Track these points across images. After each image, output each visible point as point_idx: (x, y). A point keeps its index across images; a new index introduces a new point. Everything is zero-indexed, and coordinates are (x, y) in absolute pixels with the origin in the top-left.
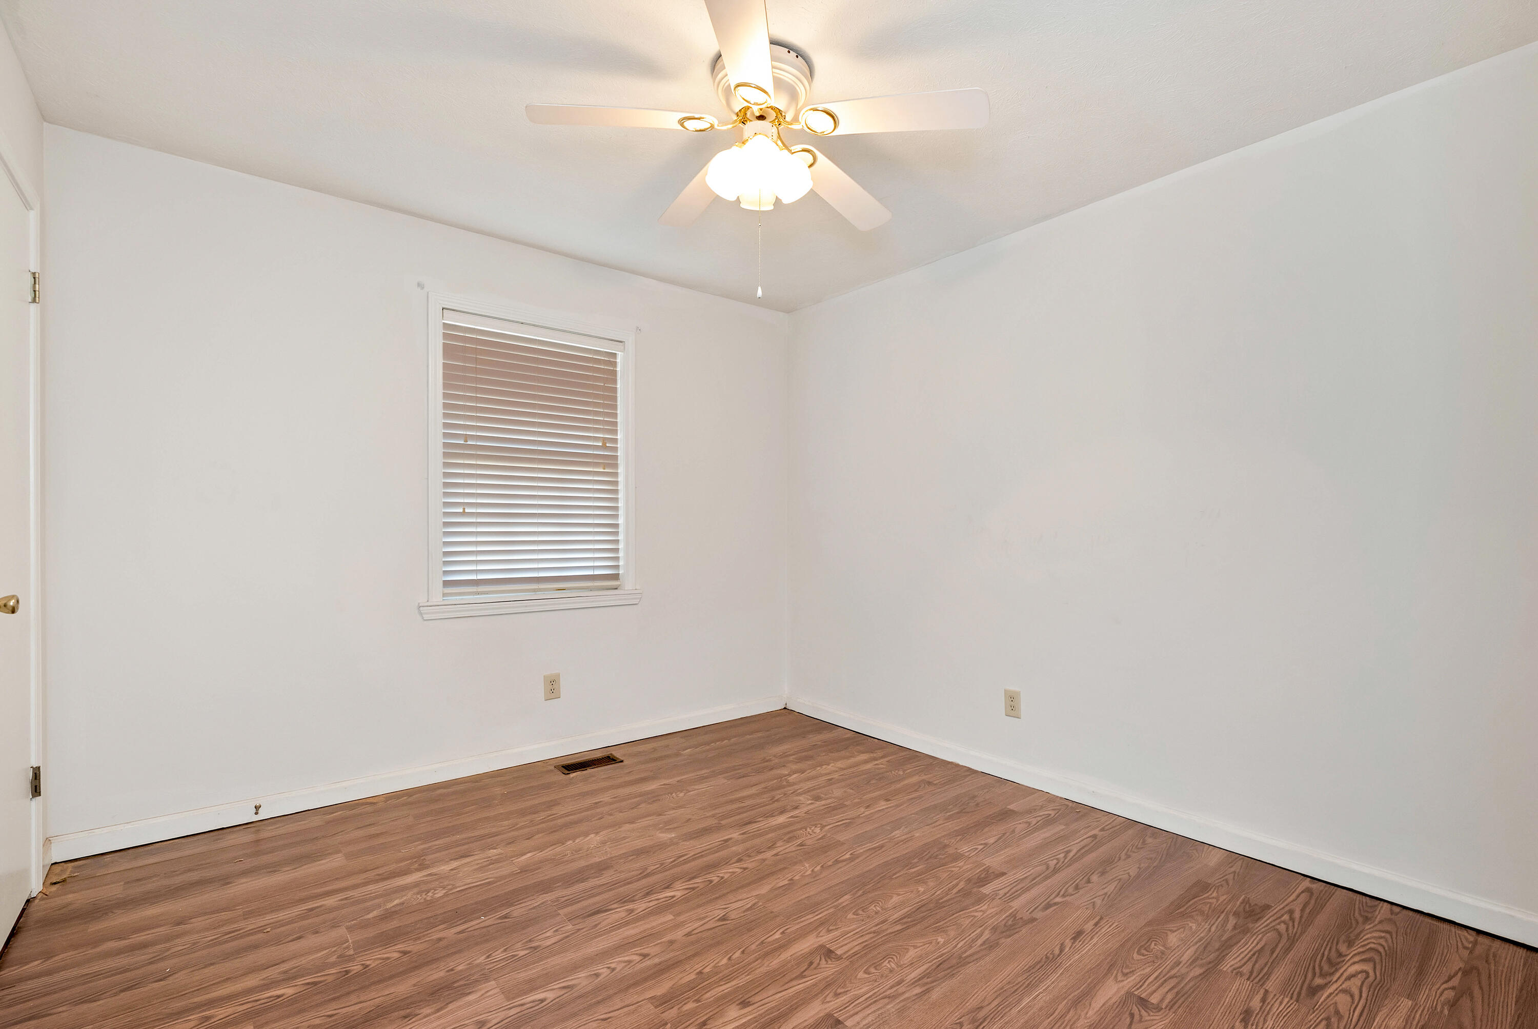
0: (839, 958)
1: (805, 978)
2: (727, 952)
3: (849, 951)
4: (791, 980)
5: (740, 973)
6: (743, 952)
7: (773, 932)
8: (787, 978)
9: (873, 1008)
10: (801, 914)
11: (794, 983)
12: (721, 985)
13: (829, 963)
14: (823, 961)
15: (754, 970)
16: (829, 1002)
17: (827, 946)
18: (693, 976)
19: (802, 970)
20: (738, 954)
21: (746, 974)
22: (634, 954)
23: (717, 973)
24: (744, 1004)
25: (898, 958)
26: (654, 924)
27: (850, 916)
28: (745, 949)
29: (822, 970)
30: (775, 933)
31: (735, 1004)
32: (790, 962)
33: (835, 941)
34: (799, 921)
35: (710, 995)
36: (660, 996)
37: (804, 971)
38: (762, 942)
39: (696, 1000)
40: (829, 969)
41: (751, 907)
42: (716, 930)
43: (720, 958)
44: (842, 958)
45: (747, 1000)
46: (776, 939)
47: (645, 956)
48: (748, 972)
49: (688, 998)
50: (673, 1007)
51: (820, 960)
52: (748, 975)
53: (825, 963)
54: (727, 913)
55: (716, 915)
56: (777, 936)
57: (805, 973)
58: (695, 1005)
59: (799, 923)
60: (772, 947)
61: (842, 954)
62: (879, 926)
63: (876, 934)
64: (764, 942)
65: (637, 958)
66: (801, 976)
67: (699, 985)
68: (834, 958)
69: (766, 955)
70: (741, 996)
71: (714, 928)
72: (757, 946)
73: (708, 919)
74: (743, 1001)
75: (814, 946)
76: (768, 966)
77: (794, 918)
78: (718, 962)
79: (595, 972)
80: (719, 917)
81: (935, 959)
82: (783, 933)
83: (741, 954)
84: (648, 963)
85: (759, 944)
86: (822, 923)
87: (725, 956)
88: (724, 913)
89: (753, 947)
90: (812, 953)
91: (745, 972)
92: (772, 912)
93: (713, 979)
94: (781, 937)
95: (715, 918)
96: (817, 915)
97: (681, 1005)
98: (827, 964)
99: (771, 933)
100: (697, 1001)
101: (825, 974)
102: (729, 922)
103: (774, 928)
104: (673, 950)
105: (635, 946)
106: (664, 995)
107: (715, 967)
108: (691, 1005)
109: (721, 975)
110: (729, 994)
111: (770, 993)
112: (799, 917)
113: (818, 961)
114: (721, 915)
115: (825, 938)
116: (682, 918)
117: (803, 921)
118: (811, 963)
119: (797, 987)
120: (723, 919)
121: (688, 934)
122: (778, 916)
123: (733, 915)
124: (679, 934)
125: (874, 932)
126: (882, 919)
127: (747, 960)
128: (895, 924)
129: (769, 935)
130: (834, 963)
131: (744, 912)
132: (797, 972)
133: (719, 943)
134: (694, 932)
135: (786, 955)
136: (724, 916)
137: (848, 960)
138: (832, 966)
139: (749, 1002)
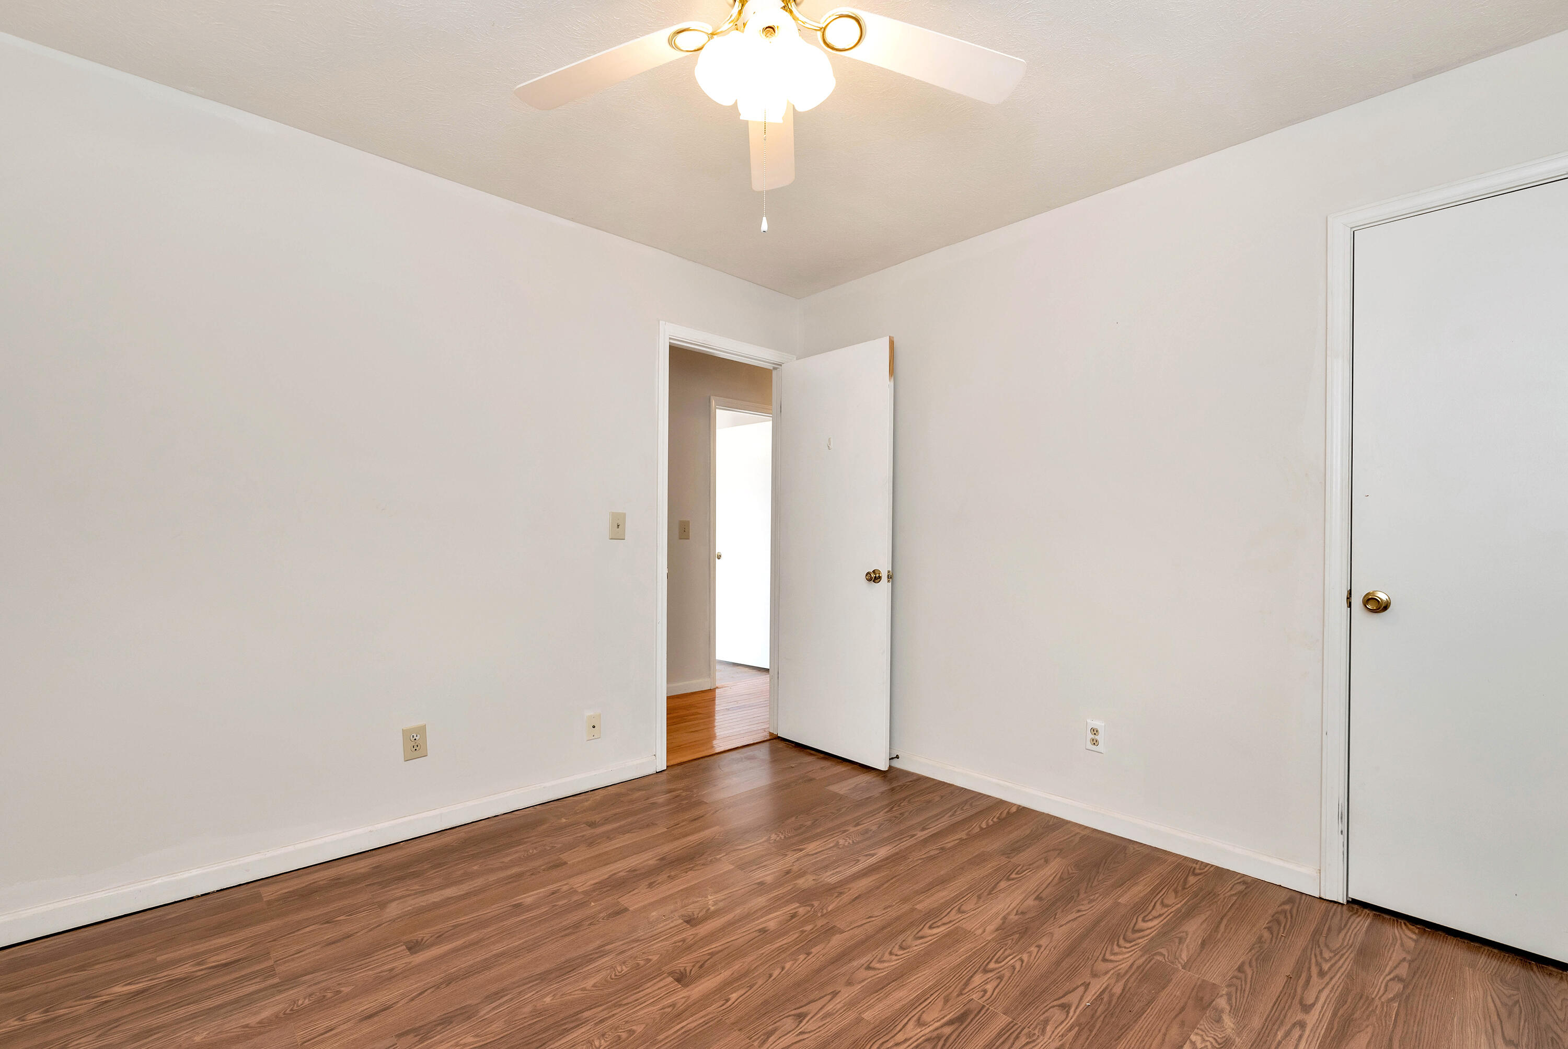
0: (670, 974)
1: (710, 953)
2: (788, 974)
3: (658, 982)
4: (722, 951)
5: (771, 955)
6: (771, 976)
7: (739, 1001)
8: (726, 952)
9: (655, 932)
10: (703, 1028)
11: (720, 948)
12: (786, 944)
13: (683, 968)
14: (688, 970)
15: (758, 958)
16: (692, 935)
17: (680, 986)
18: (814, 950)
19: (711, 960)
20: (776, 973)
21: (765, 954)
22: (881, 969)
23: (792, 954)
24: (763, 931)
25: (609, 977)
26: (881, 1006)
27: (639, 1029)
28: (768, 979)
29: (691, 961)
30: (737, 1000)
31: (771, 930)
32: (722, 968)
33: (669, 992)
34: (706, 1018)
35: (794, 936)
36: (836, 934)
37: (709, 959)
38: (751, 987)
39: (805, 931)
40: (684, 963)
41: (768, 1038)
42: (805, 1001)
43: (793, 968)
44: (668, 973)
45: (761, 933)
46: (735, 992)
47: (869, 968)
48: (763, 955)
49: (812, 933)
50: (822, 926)
51: (691, 970)
52: (763, 954)
53: (687, 968)
54: (797, 1026)
55: (810, 1022)
56: (734, 996)
57: (709, 957)
58: (805, 928)
59: (707, 1015)
60: (740, 983)
61: (668, 977)
62: (610, 1014)
63: (619, 1003)
64: (749, 988)
65: (874, 965)
66: (712, 955)
67: (805, 944)
68: (676, 973)
69: (746, 974)
70: (767, 936)
71: (809, 1003)
72: (756, 983)
73: (819, 1016)
74: (764, 933)
75: (694, 985)
76: (744, 962)
77: (713, 1022)
78: (793, 964)
79: (906, 951)
80: (807, 1019)
81: (571, 977)
82: (727, 1001)
83: (772, 973)
84: (864, 960)
85: (754, 985)
86: (679, 1016)
87: (788, 970)
88: (801, 1025)
89: (760, 982)
90: (699, 977)
91: (765, 956)
92: (740, 1030)
93: (794, 949)
94: (731, 994)
95: (812, 1018)
96: (682, 1028)
97: (815, 929)
98: (686, 967)
99: (741, 999)
100: (803, 932)
101: (690, 957)
102: (793, 1012)
103: (736, 1007)
104: (844, 974)
105: (886, 977)
106: (834, 934)
107: (796, 960)
108: (808, 928)
109: (789, 953)
110: (778, 937)
111: (741, 940)
112: (706, 1024)
113: (693, 970)
114: (804, 1022)
115: (682, 995)
116: (851, 1016)
117: (701, 1018)
118: (701, 967)
119: (718, 945)
120: (800, 1017)
121: (835, 994)
122: (733, 1024)
123: (789, 1023)
124: (847, 994)
125: (620, 1005)
126: (603, 1024)
127: (765, 967)
128: (588, 1019)
129: (744, 996)
130: (678, 968)
131: (775, 1030)
132: (716, 958)
133: (798, 984)
134: (829, 997)
135: (725, 974)
136: (801, 1022)
137: (663, 972)
138: (680, 965)
139: (760, 932)
